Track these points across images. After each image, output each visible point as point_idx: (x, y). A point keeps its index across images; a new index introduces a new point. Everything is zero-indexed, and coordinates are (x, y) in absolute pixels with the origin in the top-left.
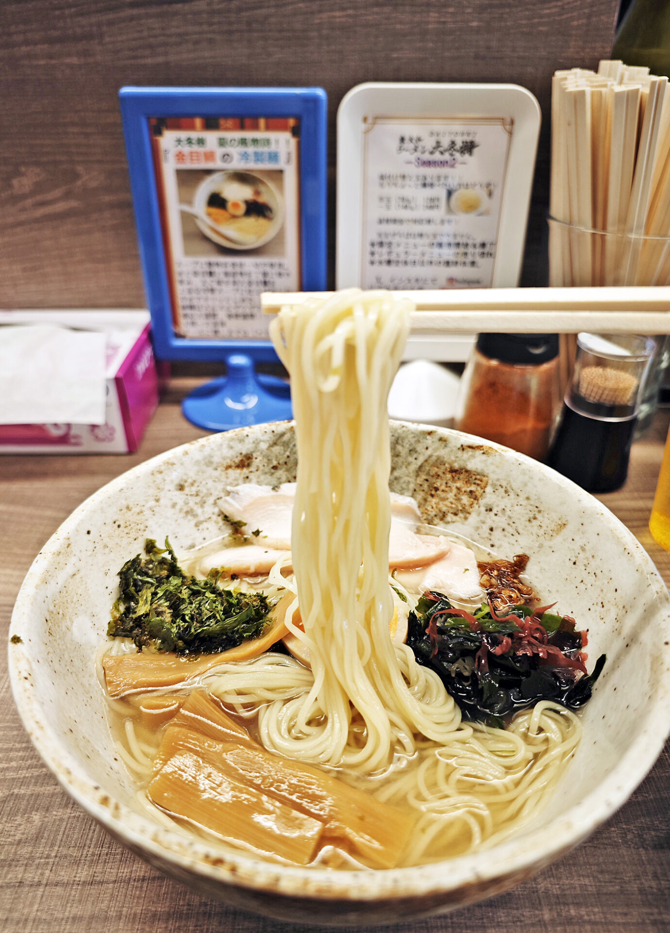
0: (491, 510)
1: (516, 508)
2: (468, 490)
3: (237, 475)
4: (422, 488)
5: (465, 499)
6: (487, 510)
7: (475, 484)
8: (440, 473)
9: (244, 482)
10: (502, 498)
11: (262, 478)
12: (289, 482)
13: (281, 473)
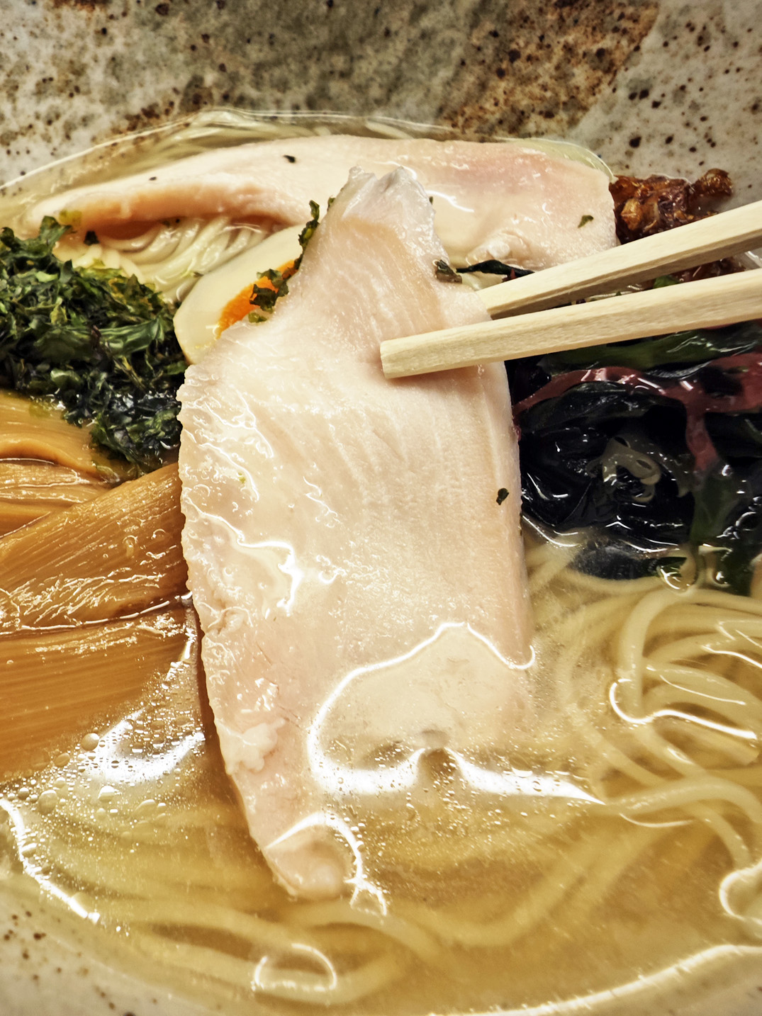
0: (645, 94)
1: (721, 79)
2: (595, 48)
3: (82, 24)
4: (480, 57)
5: (581, 75)
6: (632, 97)
7: (616, 30)
8: (532, 14)
9: (99, 45)
10: (687, 57)
11: (136, 33)
12: (193, 48)
13: (176, 25)
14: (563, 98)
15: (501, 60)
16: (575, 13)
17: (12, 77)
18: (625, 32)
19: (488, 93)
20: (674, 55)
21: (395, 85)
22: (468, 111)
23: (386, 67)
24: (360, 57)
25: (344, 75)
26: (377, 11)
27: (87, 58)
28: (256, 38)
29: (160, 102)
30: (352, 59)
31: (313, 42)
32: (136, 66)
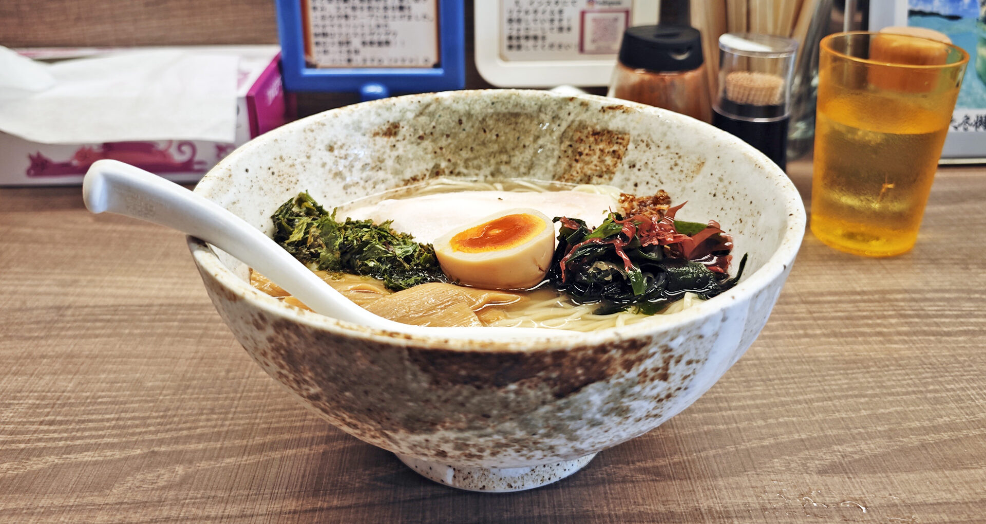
0: (634, 166)
1: (658, 159)
2: (611, 150)
3: (385, 143)
4: (566, 154)
5: (609, 160)
6: (630, 167)
7: (617, 143)
8: (584, 137)
9: (392, 150)
10: (644, 152)
11: (409, 147)
12: (435, 153)
13: (427, 143)
14: (604, 169)
15: (575, 156)
16: (600, 138)
17: (351, 163)
18: (620, 144)
19: (573, 169)
20: (639, 151)
21: (531, 167)
23: (526, 160)
24: (514, 156)
25: (507, 163)
26: (518, 138)
27: (386, 156)
28: (464, 149)
29: (420, 174)
30: (510, 157)
31: (491, 150)
32: (408, 159)
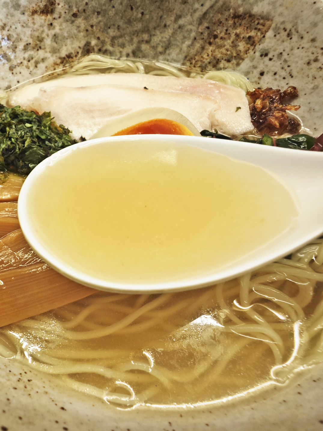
0: (266, 55)
2: (247, 35)
3: (43, 21)
4: (202, 36)
6: (261, 56)
7: (256, 29)
8: (223, 20)
9: (49, 30)
11: (64, 25)
12: (87, 30)
13: (80, 21)
14: (235, 55)
15: (210, 38)
16: (240, 21)
17: (14, 44)
18: (259, 30)
19: (205, 51)
20: (278, 40)
21: (167, 47)
22: (197, 58)
23: (164, 39)
24: (154, 35)
25: (148, 42)
26: (161, 17)
27: (44, 35)
28: (112, 27)
29: (73, 52)
30: (151, 36)
31: (135, 29)
32: (64, 37)
